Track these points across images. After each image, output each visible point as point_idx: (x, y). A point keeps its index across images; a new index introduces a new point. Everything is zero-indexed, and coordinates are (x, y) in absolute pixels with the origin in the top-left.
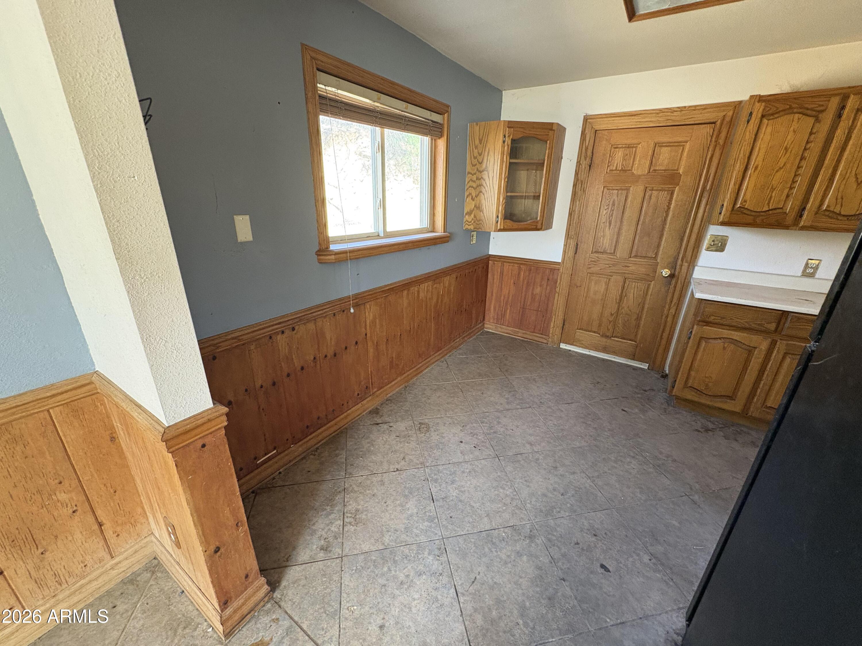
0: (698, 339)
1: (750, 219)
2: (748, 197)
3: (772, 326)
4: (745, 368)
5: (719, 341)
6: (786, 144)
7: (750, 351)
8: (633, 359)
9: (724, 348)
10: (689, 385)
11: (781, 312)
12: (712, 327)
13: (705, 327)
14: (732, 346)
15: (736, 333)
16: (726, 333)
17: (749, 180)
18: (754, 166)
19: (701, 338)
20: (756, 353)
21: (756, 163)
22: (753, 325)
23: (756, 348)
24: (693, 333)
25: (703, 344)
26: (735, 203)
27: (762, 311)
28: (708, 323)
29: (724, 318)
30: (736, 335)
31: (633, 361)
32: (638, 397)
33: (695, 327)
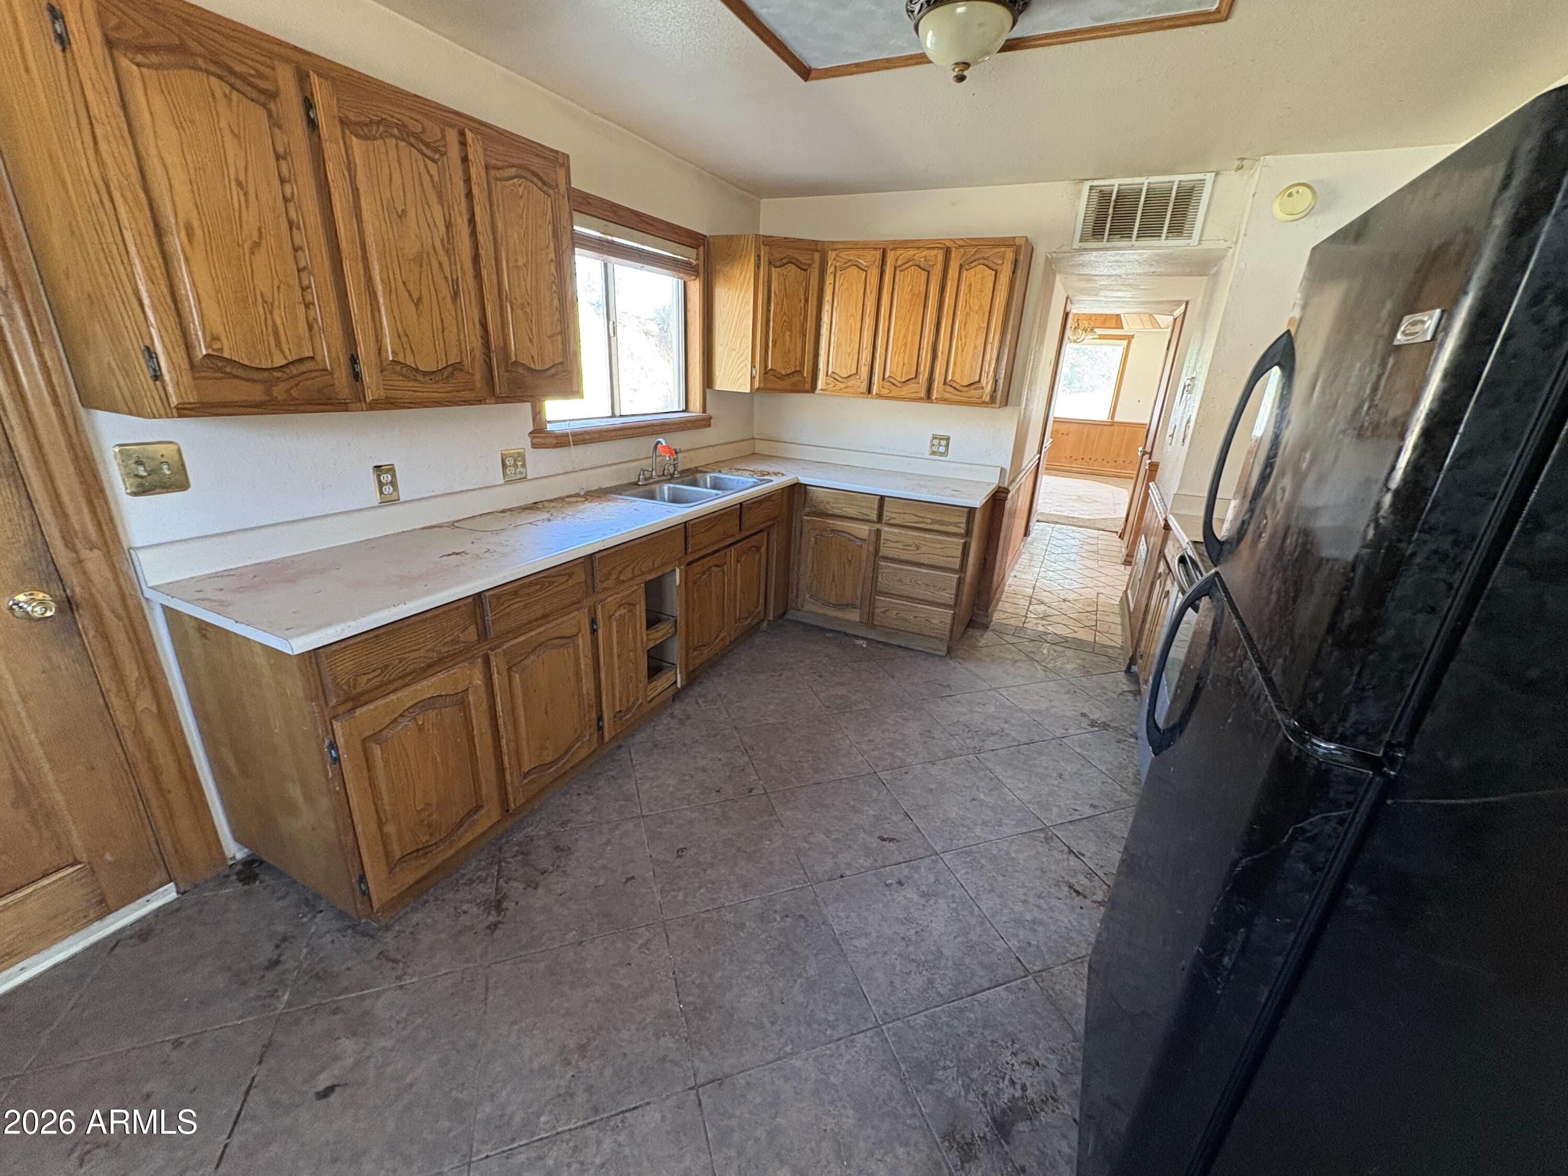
0: (360, 748)
1: (256, 393)
2: (216, 324)
3: (471, 634)
4: (471, 739)
5: (404, 722)
6: (232, 170)
7: (461, 700)
8: (110, 911)
9: (421, 729)
10: (398, 855)
11: (470, 600)
12: (371, 701)
13: (358, 712)
14: (432, 714)
15: (424, 683)
16: (405, 697)
17: (191, 273)
18: (182, 225)
19: (364, 740)
20: (471, 698)
21: (181, 216)
22: (444, 650)
23: (467, 689)
24: (340, 742)
25: (377, 751)
26: (189, 348)
27: (444, 612)
28: (355, 700)
29: (386, 667)
30: (427, 688)
31: (111, 918)
32: (289, 1004)
33: (337, 725)
